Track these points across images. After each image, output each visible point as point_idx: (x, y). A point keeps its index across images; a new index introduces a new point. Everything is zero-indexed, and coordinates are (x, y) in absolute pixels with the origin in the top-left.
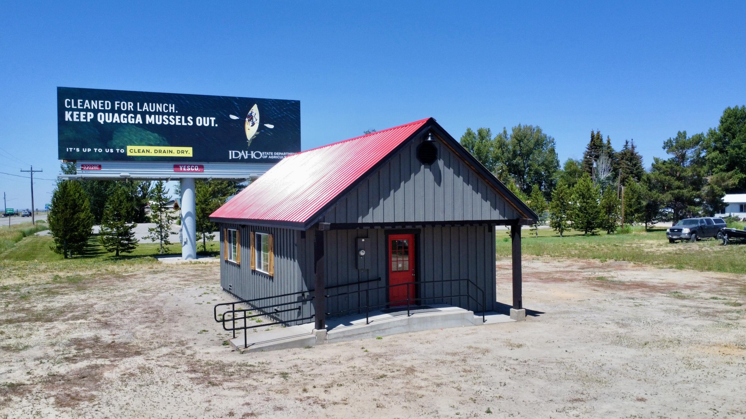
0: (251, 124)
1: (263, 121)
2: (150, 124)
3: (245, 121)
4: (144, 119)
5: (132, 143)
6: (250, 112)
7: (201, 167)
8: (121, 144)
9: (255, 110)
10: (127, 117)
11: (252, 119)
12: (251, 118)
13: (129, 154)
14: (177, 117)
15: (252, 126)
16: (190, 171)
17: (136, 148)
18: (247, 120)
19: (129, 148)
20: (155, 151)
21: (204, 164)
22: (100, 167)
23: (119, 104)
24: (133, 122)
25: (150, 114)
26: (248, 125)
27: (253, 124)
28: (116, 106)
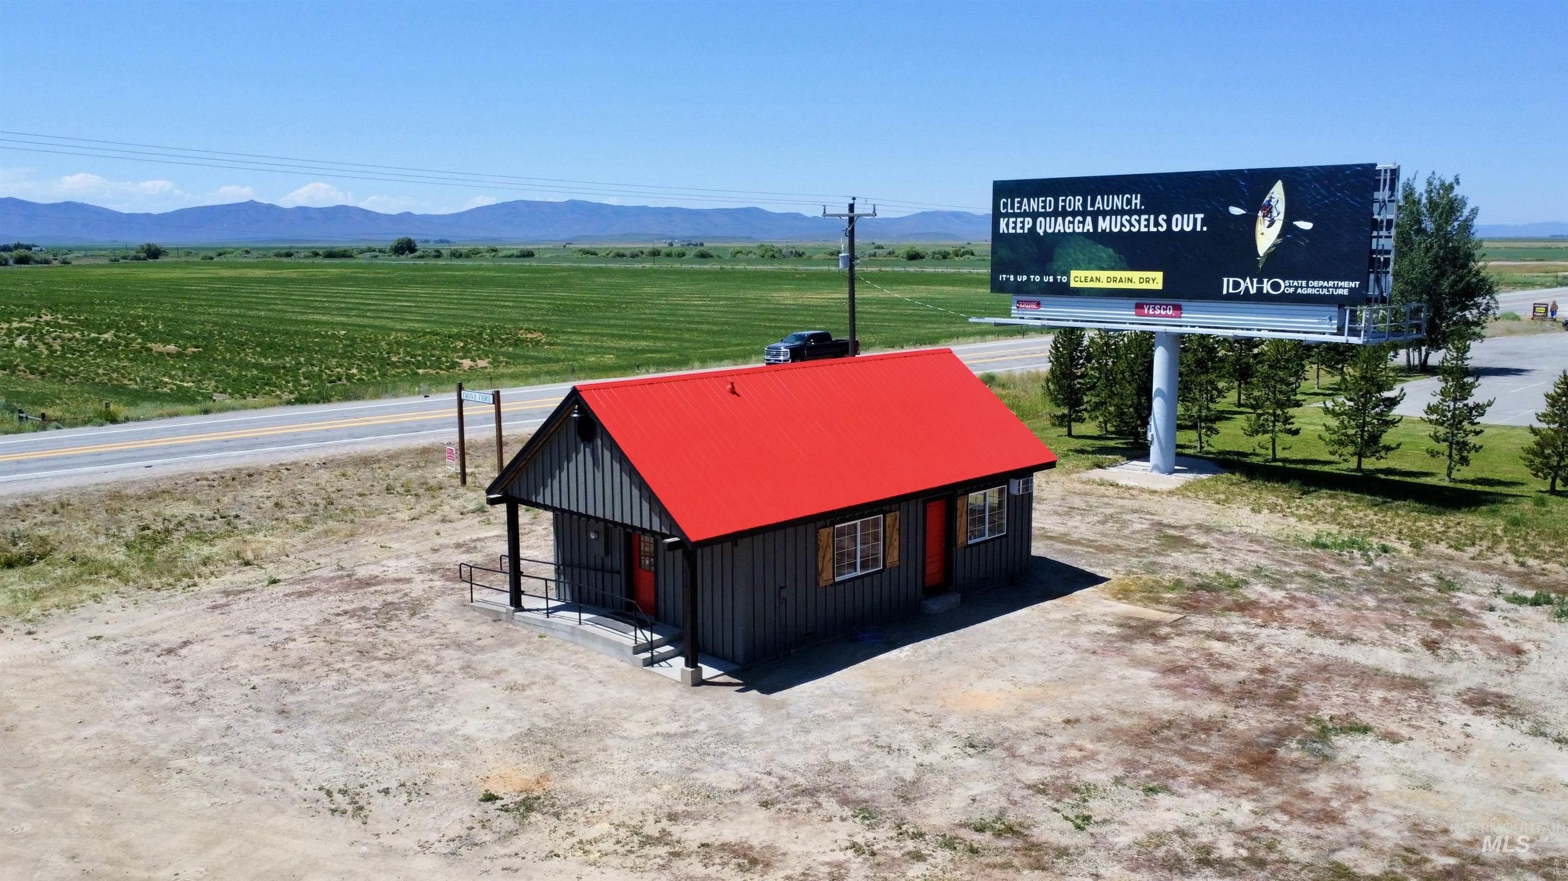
0: (1267, 223)
1: (1291, 214)
2: (1104, 231)
3: (1257, 217)
4: (1095, 224)
5: (1078, 267)
6: (1267, 199)
7: (1177, 308)
8: (1064, 268)
9: (1278, 192)
10: (1073, 222)
11: (1270, 211)
12: (1268, 209)
13: (1073, 284)
14: (1144, 217)
15: (1269, 226)
16: (1160, 316)
17: (1082, 274)
18: (1260, 214)
19: (1074, 273)
20: (1109, 279)
21: (1184, 303)
22: (1038, 304)
23: (1064, 201)
24: (1080, 230)
25: (1104, 214)
26: (1261, 226)
27: (1272, 223)
28: (1061, 204)
